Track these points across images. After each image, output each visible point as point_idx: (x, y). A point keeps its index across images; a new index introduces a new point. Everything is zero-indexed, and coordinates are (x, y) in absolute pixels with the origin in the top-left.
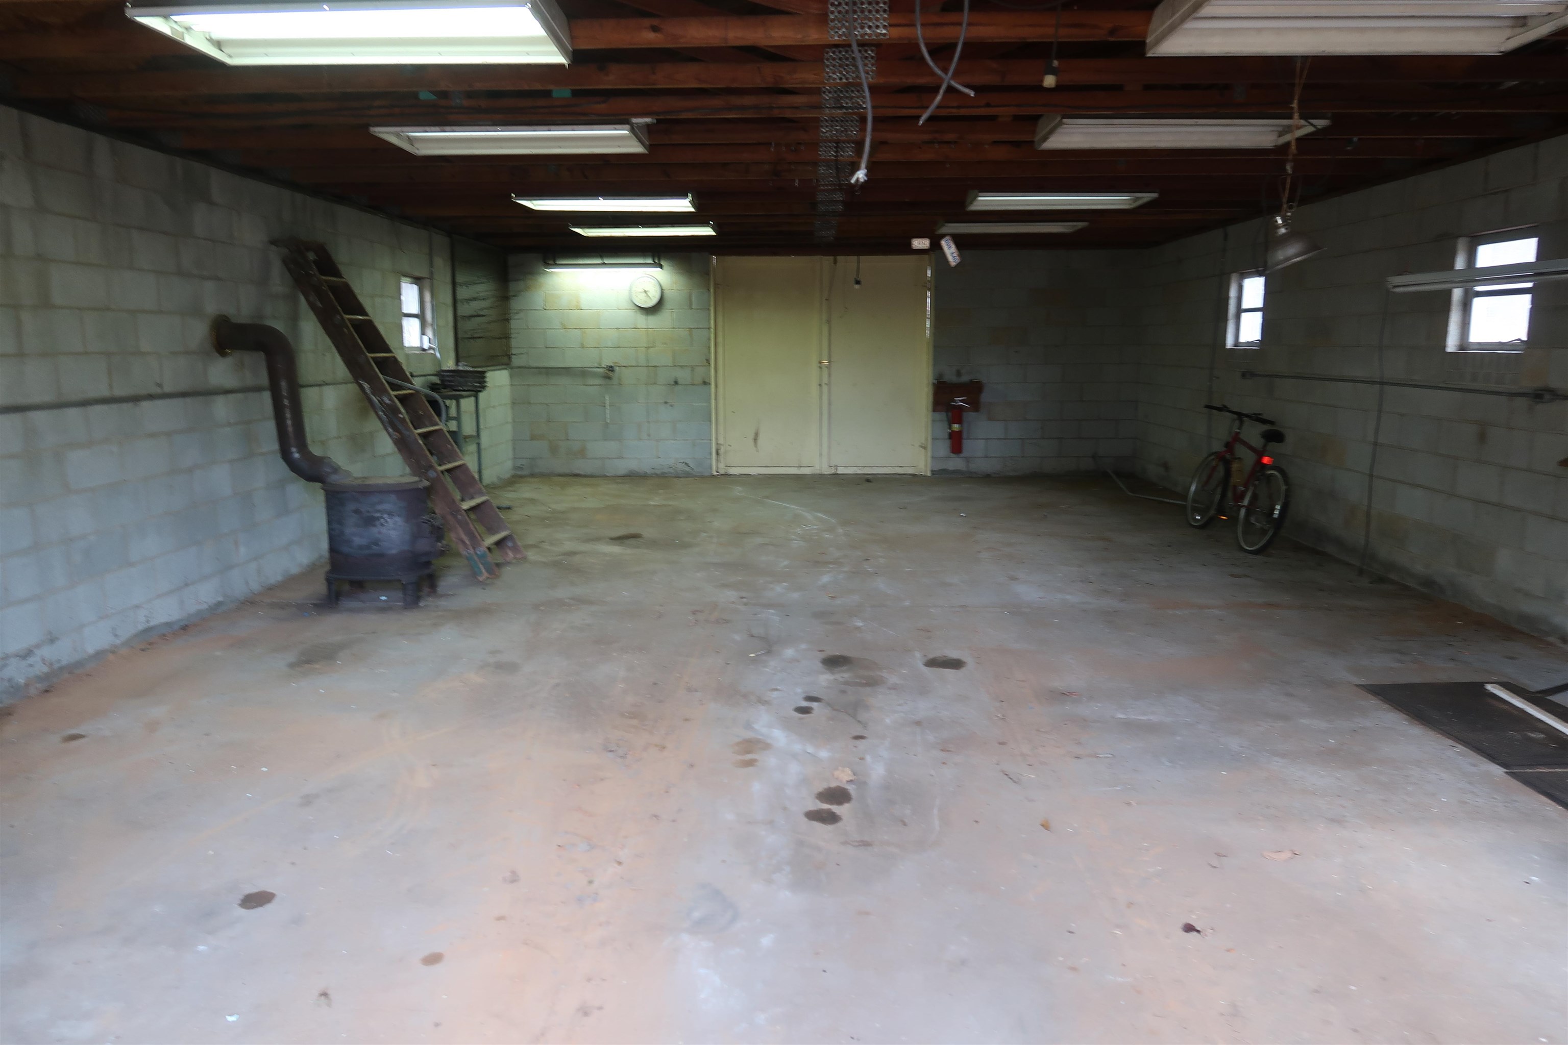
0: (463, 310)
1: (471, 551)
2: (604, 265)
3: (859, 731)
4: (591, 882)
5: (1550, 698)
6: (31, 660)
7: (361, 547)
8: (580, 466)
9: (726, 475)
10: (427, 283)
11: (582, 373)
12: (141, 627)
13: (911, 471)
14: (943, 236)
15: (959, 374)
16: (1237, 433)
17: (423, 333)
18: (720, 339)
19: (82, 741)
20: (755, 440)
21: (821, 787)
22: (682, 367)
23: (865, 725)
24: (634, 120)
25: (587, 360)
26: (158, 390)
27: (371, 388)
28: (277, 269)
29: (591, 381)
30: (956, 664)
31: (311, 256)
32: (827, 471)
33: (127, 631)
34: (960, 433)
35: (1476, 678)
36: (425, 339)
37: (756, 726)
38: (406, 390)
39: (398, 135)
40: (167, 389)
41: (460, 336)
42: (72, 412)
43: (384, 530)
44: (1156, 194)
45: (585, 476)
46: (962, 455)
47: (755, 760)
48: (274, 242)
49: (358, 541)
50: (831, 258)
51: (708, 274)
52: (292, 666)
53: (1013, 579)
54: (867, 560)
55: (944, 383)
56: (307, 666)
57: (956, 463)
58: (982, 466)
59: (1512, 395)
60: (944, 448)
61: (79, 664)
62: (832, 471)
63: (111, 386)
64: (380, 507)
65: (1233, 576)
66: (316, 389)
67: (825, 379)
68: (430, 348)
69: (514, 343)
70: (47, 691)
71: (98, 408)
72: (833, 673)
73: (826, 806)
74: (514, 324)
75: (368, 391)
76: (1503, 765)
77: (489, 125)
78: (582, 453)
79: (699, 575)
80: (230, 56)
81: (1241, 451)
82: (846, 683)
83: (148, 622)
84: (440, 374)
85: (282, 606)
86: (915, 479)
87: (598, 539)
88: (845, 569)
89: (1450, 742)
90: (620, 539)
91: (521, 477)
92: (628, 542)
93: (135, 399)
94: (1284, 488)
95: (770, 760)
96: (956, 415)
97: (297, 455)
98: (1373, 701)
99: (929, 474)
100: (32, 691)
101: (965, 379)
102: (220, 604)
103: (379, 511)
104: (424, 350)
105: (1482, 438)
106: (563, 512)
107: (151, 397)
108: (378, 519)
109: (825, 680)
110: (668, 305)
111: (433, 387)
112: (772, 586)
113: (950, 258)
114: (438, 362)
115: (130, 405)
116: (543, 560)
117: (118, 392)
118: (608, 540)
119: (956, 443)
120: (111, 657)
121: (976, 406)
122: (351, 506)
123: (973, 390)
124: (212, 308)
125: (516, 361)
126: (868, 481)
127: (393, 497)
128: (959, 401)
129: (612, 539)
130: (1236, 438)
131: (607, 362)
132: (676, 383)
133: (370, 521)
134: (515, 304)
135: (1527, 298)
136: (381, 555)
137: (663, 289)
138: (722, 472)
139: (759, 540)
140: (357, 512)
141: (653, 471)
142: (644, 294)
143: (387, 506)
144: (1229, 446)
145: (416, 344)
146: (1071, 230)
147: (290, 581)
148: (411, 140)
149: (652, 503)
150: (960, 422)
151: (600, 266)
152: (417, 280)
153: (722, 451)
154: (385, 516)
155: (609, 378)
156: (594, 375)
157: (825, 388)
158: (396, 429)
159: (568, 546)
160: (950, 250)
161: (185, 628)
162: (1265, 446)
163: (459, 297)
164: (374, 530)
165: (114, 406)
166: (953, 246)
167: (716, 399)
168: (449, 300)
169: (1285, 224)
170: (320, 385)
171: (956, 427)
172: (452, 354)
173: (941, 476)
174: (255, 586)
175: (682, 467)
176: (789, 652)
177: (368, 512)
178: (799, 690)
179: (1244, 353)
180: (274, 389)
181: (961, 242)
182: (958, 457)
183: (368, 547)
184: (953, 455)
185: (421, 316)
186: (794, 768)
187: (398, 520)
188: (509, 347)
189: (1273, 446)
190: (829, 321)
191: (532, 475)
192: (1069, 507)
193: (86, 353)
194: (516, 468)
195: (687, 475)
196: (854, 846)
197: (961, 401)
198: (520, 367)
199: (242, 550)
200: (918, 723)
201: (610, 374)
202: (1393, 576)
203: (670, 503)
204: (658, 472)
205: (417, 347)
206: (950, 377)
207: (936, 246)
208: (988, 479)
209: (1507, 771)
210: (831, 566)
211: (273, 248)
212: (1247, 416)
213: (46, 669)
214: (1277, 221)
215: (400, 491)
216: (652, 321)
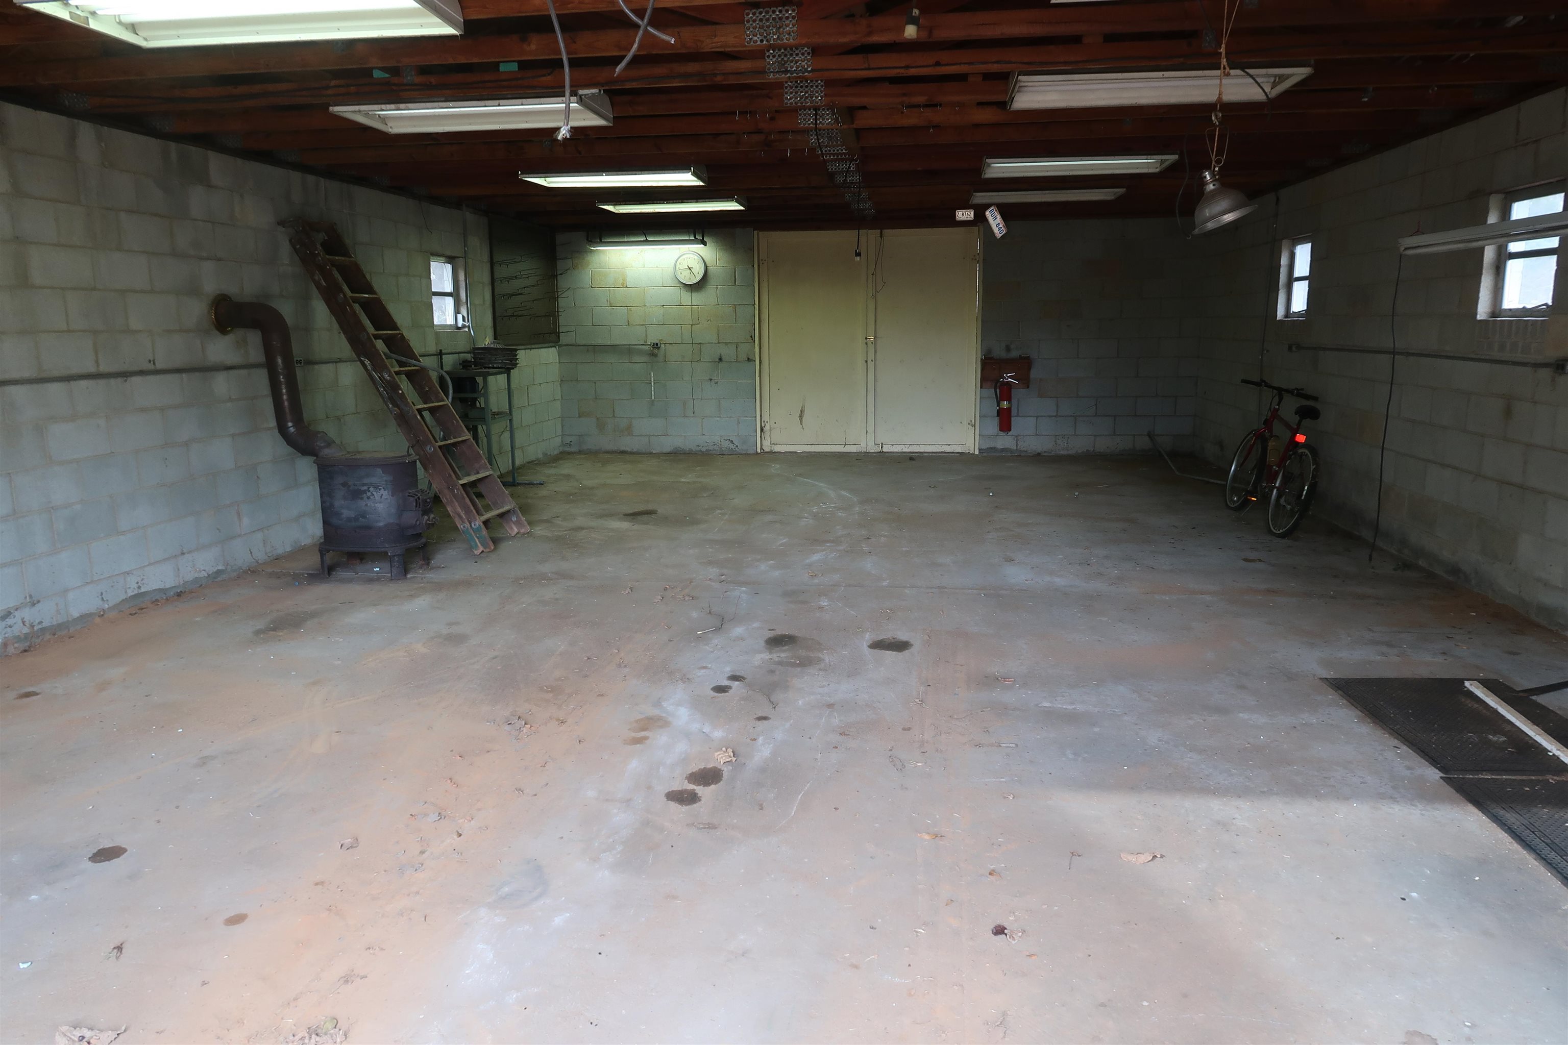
0: (504, 288)
1: (467, 525)
2: (646, 242)
3: (765, 711)
4: (422, 852)
5: (1534, 698)
6: (9, 621)
7: (349, 520)
8: (628, 443)
9: (771, 452)
10: (461, 262)
11: (628, 351)
12: (130, 593)
13: (959, 449)
14: (987, 206)
15: (1008, 349)
16: (1276, 410)
17: (457, 311)
18: (765, 316)
19: (34, 698)
20: (801, 417)
21: (695, 767)
22: (726, 344)
23: (774, 705)
24: (581, 92)
25: (634, 337)
26: (151, 367)
27: (372, 364)
28: (285, 250)
29: (636, 359)
30: (900, 646)
31: (321, 236)
32: (873, 449)
33: (115, 597)
34: (1009, 410)
35: (1459, 675)
36: (460, 317)
37: (665, 704)
38: (410, 366)
39: (367, 115)
40: (160, 365)
41: (497, 314)
42: (55, 388)
43: (370, 503)
44: (1176, 156)
45: (632, 453)
46: (1010, 433)
47: (646, 738)
48: (281, 223)
49: (346, 513)
50: (879, 231)
51: (752, 249)
52: (257, 633)
53: (1009, 560)
54: (868, 538)
55: (991, 358)
56: (272, 633)
57: (1005, 442)
58: (1033, 444)
59: (1537, 366)
60: (993, 426)
61: (60, 626)
62: (879, 449)
63: (97, 362)
64: (366, 481)
65: (1245, 560)
66: (331, 367)
67: (871, 356)
68: (464, 326)
69: (562, 321)
70: (25, 651)
71: (83, 383)
72: (771, 653)
73: (691, 787)
74: (562, 302)
75: (369, 368)
76: (1442, 769)
77: (442, 101)
78: (629, 430)
79: (691, 551)
80: (146, 39)
81: (1278, 428)
82: (780, 663)
83: (139, 587)
84: (475, 351)
85: (278, 576)
86: (963, 458)
87: (611, 515)
88: (841, 548)
89: (1396, 742)
90: (633, 516)
91: (569, 453)
92: (639, 518)
93: (125, 375)
94: (1313, 467)
95: (661, 738)
96: (1005, 392)
97: (292, 430)
98: (1332, 695)
99: (977, 452)
100: (11, 650)
101: (1014, 354)
102: (219, 572)
103: (364, 485)
104: (459, 328)
105: (1508, 412)
106: (592, 488)
107: (142, 373)
108: (365, 492)
109: (762, 657)
110: (712, 281)
111: (465, 364)
112: (758, 563)
113: (996, 230)
114: (473, 340)
115: (120, 380)
116: (549, 535)
117: (103, 368)
118: (622, 516)
119: (1005, 421)
120: (98, 620)
121: (1025, 381)
122: (340, 479)
123: (1023, 366)
124: (211, 285)
125: (564, 339)
126: (911, 459)
127: (379, 471)
128: (1009, 377)
129: (626, 515)
130: (1275, 414)
131: (652, 340)
132: (720, 359)
133: (357, 494)
134: (563, 282)
135: (1554, 259)
136: (368, 528)
137: (708, 265)
138: (767, 449)
139: (769, 517)
140: (344, 485)
141: (698, 449)
142: (689, 271)
143: (374, 480)
144: (1268, 423)
145: (450, 321)
146: (1113, 198)
147: (299, 551)
148: (383, 119)
149: (683, 480)
150: (1009, 399)
151: (642, 243)
152: (450, 259)
153: (767, 428)
154: (371, 489)
155: (655, 355)
156: (641, 352)
157: (871, 365)
158: (395, 405)
159: (580, 521)
160: (995, 221)
161: (179, 595)
162: (1300, 422)
163: (497, 275)
164: (361, 504)
165: (102, 382)
166: (999, 217)
167: (760, 376)
168: (486, 278)
169: (1214, 180)
170: (336, 362)
171: (1005, 404)
172: (490, 333)
173: (989, 456)
174: (260, 556)
175: (726, 444)
176: (739, 631)
177: (355, 485)
178: (728, 669)
179: (1294, 323)
180: (270, 366)
181: (1006, 212)
182: (1006, 435)
183: (356, 519)
184: (1002, 433)
185: (455, 294)
186: (681, 747)
187: (385, 493)
188: (556, 324)
189: (1306, 422)
190: (875, 297)
191: (580, 452)
192: (1107, 487)
193: (69, 331)
194: (564, 444)
195: (732, 453)
196: (698, 829)
197: (1010, 377)
198: (567, 345)
199: (246, 521)
200: (830, 706)
201: (656, 351)
202: (1421, 563)
203: (700, 480)
204: (704, 449)
205: (451, 325)
206: (999, 352)
207: (980, 218)
208: (1038, 458)
209: (1445, 776)
210: (828, 545)
211: (281, 229)
212: (1287, 391)
213: (26, 630)
214: (1205, 177)
215: (387, 465)
216: (698, 298)
